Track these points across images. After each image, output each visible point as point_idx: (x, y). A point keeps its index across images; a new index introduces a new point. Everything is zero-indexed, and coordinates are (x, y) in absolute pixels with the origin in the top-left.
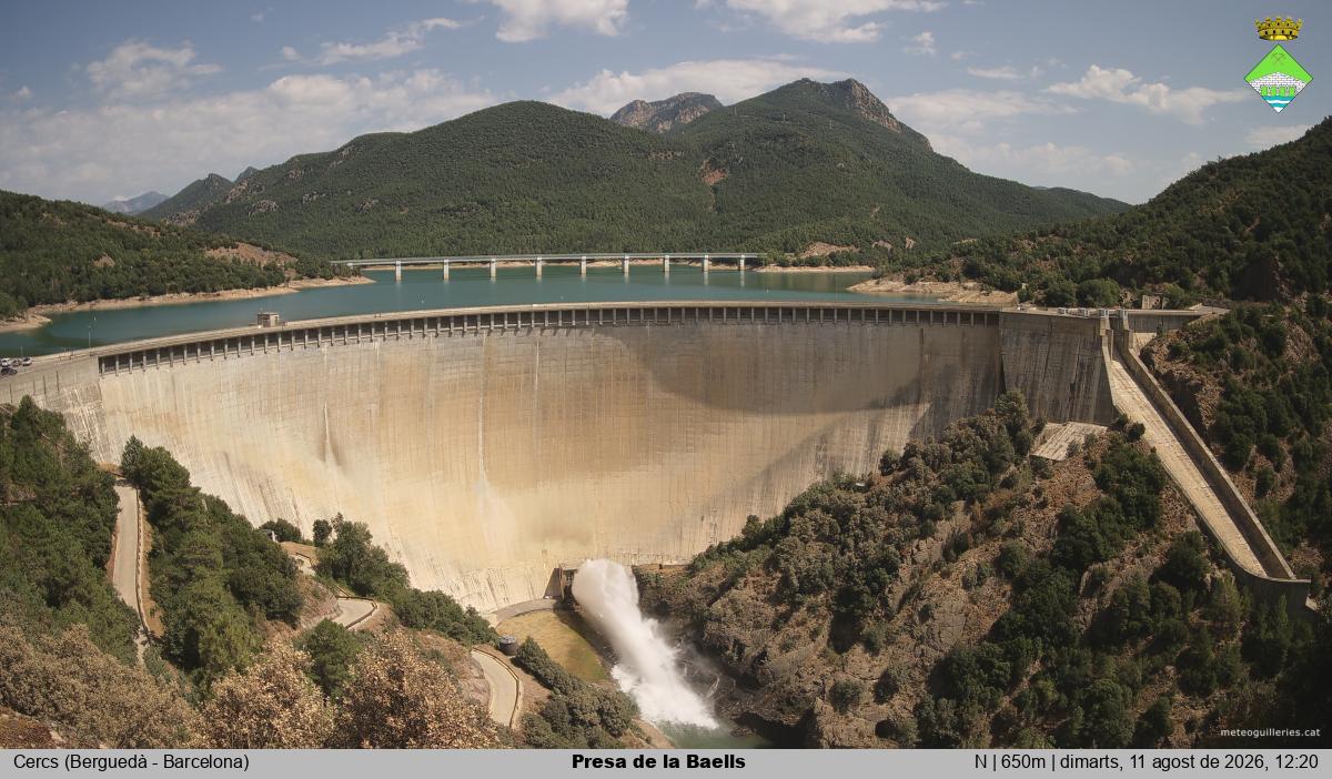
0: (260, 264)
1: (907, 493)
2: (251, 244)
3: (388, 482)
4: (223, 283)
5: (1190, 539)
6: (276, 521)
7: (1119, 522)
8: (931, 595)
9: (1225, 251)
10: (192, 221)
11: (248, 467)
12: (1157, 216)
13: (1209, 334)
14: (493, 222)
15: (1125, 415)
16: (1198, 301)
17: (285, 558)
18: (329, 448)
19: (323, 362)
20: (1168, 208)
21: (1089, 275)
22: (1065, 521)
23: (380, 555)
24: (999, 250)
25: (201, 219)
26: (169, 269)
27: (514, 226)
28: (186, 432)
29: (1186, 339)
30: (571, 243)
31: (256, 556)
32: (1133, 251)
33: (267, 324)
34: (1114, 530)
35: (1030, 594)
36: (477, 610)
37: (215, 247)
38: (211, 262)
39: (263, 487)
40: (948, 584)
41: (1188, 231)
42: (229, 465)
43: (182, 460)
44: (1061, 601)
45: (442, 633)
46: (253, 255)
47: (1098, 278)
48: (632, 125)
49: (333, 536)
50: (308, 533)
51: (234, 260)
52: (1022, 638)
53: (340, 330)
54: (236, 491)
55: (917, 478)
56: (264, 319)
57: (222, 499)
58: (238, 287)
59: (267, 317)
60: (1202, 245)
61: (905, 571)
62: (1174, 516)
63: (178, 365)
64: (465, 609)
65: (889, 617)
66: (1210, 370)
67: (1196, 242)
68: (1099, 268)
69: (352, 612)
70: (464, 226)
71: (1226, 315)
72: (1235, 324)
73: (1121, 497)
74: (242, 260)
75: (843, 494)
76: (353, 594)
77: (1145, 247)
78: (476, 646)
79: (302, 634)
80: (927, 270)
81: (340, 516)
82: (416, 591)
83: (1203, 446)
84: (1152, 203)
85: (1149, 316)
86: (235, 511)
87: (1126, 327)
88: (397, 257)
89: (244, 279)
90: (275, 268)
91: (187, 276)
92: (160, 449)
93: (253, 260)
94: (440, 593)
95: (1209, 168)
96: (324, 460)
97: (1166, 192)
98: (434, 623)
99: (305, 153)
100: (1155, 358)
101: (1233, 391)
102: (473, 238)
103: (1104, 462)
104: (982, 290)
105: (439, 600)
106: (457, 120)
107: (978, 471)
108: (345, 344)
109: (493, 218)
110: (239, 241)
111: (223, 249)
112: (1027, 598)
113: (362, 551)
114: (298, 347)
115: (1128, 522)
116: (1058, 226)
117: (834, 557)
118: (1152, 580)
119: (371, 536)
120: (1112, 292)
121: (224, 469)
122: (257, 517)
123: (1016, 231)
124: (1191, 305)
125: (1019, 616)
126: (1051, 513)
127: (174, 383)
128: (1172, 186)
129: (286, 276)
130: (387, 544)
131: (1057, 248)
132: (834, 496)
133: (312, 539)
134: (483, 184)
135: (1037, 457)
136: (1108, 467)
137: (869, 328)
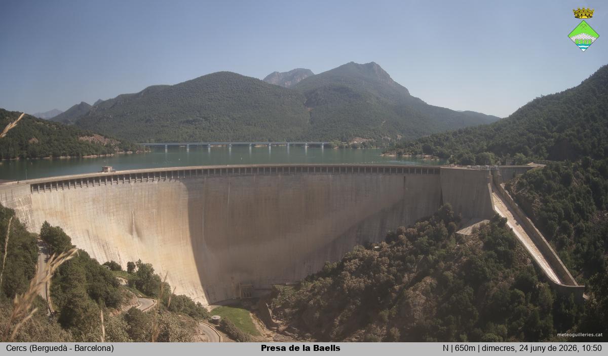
0: (103, 144)
1: (398, 251)
2: (99, 134)
3: (161, 245)
4: (87, 152)
5: (529, 270)
6: (110, 262)
7: (496, 262)
8: (409, 298)
9: (544, 138)
10: (73, 123)
11: (98, 236)
12: (513, 123)
13: (536, 176)
14: (209, 127)
15: (499, 214)
16: (532, 161)
17: (114, 278)
18: (134, 229)
19: (132, 190)
20: (518, 119)
21: (482, 150)
22: (470, 263)
23: (157, 278)
24: (440, 139)
25: (78, 123)
26: (63, 145)
27: (219, 129)
28: (70, 220)
29: (526, 179)
30: (244, 137)
31: (102, 278)
32: (502, 139)
33: (107, 171)
34: (494, 266)
35: (455, 296)
36: (202, 304)
37: (83, 136)
38: (81, 143)
39: (104, 246)
40: (417, 292)
41: (528, 130)
42: (89, 236)
43: (68, 233)
44: (470, 299)
45: (186, 314)
46: (100, 140)
47: (486, 151)
48: (273, 83)
49: (137, 269)
50: (125, 268)
51: (92, 142)
52: (451, 316)
53: (139, 175)
54: (92, 248)
55: (403, 244)
56: (105, 169)
57: (86, 251)
58: (93, 154)
59: (107, 168)
60: (533, 136)
61: (397, 287)
62: (521, 259)
63: (66, 189)
64: (196, 303)
65: (390, 307)
66: (537, 193)
67: (531, 135)
68: (485, 147)
69: (145, 305)
70: (196, 128)
71: (545, 167)
72: (549, 171)
73: (496, 251)
74: (96, 142)
75: (369, 252)
76: (146, 296)
77: (507, 137)
78: (201, 320)
79: (122, 314)
80: (407, 149)
81: (140, 260)
82: (174, 296)
83: (534, 227)
84: (511, 117)
85: (509, 168)
86: (92, 257)
87: (499, 173)
88: (166, 142)
89: (97, 151)
90: (110, 146)
91: (71, 149)
92: (58, 227)
93: (100, 142)
94: (185, 296)
95: (537, 101)
96: (132, 235)
97: (517, 112)
98: (182, 309)
99: (124, 93)
100: (512, 188)
101: (548, 202)
102: (200, 134)
103: (488, 235)
104: (432, 158)
105: (184, 299)
106: (193, 80)
107: (431, 241)
108: (141, 181)
109: (209, 125)
110: (95, 133)
111: (86, 136)
112: (454, 297)
113: (149, 277)
114: (120, 182)
115: (500, 263)
116: (467, 129)
117: (365, 281)
118: (511, 288)
119: (154, 270)
120: (492, 158)
121: (87, 237)
122: (102, 260)
123: (448, 131)
124: (529, 163)
125: (450, 306)
126: (464, 259)
127: (64, 197)
128: (520, 109)
129: (115, 150)
130: (160, 274)
131: (467, 138)
132: (365, 253)
133: (126, 270)
134: (205, 110)
135: (458, 234)
136: (490, 237)
137: (381, 176)
